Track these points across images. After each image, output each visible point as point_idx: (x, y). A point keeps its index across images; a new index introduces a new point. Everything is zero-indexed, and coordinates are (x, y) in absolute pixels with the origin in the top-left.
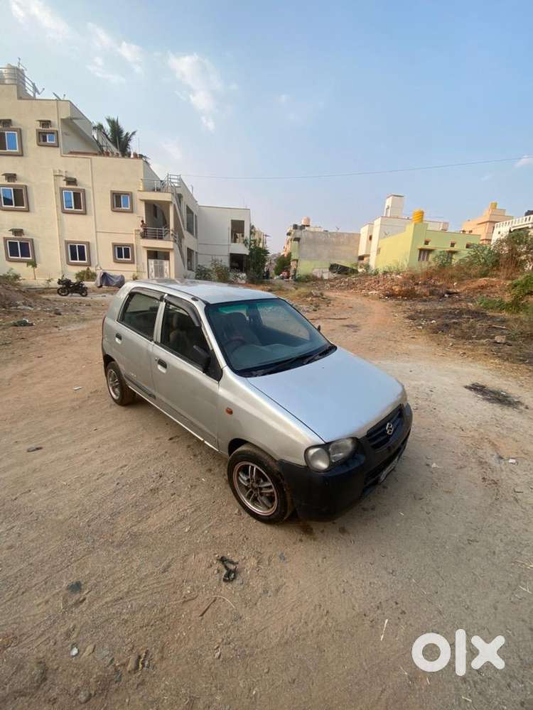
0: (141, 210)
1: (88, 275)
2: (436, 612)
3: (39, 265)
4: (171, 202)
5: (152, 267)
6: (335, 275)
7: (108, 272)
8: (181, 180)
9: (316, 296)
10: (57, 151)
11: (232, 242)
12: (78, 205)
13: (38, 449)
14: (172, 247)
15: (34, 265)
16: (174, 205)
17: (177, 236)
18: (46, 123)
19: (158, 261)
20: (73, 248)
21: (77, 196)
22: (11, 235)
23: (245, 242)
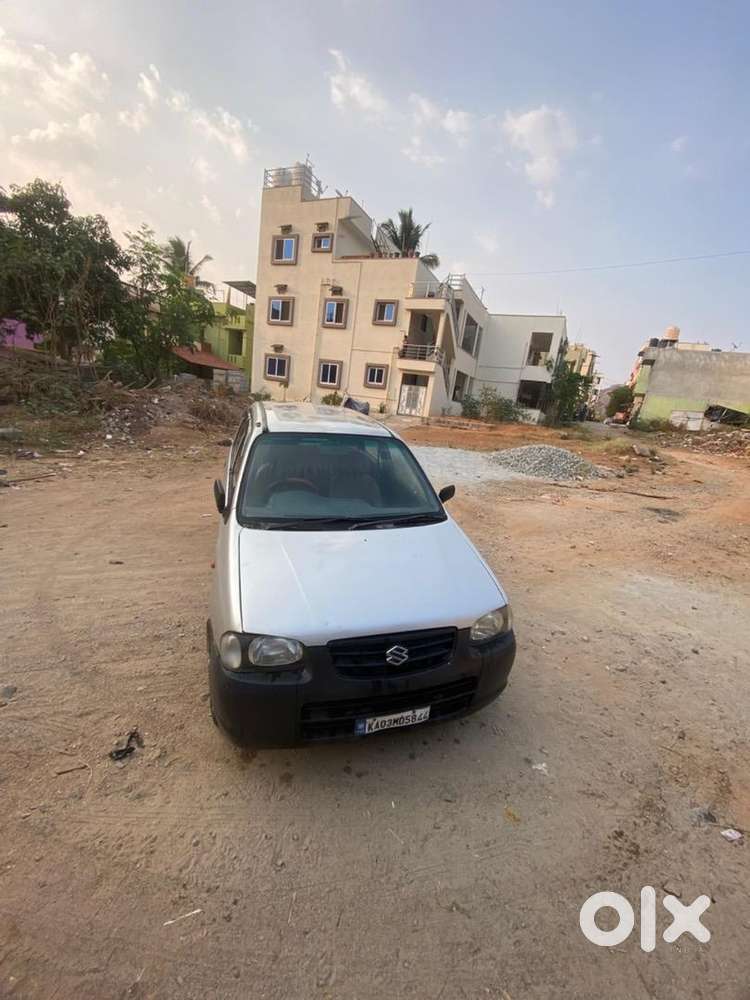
0: (405, 322)
1: (334, 400)
2: (270, 953)
3: (290, 385)
4: (442, 311)
5: (405, 394)
6: (715, 425)
7: (354, 398)
8: (465, 282)
9: (641, 455)
10: (329, 257)
11: (528, 363)
12: (338, 319)
13: (118, 563)
14: (432, 370)
15: (286, 384)
16: (448, 315)
17: (444, 355)
18: (323, 226)
19: (413, 387)
20: (326, 368)
21: (340, 307)
22: (271, 351)
23: (549, 364)
